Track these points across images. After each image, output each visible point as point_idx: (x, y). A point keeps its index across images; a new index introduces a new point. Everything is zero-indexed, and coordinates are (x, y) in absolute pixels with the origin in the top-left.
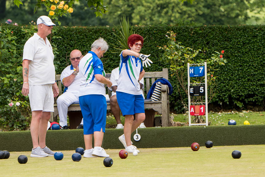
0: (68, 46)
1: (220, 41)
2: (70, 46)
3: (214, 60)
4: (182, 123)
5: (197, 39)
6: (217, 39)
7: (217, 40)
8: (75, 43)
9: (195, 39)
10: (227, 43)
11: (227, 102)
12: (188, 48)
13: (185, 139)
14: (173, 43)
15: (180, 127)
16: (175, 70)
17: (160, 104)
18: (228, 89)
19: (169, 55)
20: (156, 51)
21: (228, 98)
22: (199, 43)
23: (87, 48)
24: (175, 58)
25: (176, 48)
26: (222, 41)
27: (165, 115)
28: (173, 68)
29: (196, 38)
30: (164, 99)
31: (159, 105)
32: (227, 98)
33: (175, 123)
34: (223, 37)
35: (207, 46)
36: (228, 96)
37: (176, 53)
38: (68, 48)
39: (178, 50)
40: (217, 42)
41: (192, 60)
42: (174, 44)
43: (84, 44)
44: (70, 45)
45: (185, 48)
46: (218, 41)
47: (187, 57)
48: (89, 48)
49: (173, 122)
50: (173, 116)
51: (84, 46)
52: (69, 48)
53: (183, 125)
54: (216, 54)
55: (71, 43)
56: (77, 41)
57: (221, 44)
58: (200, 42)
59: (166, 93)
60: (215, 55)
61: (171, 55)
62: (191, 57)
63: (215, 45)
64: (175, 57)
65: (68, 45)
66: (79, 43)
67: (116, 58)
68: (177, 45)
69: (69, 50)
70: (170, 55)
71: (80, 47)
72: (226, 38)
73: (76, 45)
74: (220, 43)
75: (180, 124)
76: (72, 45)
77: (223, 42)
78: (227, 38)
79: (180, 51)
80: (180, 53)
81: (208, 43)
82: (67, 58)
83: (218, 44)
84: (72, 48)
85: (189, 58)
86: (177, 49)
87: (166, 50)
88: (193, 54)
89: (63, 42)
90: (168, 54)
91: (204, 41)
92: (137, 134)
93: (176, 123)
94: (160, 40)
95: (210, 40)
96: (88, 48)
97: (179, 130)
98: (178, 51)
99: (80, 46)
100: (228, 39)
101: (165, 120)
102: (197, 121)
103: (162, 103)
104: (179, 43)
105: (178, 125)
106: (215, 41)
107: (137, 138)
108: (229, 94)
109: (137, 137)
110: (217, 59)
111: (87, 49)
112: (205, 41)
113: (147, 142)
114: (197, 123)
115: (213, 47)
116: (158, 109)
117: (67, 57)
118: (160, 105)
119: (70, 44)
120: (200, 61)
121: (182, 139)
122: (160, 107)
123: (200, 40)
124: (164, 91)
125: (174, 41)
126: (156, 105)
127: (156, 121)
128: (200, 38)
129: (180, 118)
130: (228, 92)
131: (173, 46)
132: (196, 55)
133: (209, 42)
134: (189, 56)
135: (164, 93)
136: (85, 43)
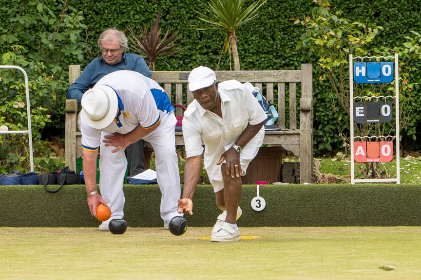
0: (91, 12)
1: (402, 9)
2: (94, 13)
3: (409, 48)
4: (337, 177)
5: (354, 6)
6: (396, 5)
7: (396, 9)
8: (104, 8)
9: (351, 5)
10: (416, 15)
11: (412, 135)
12: (356, 23)
13: (358, 211)
14: (325, 12)
15: (334, 184)
16: (329, 68)
17: (296, 136)
18: (416, 110)
19: (317, 38)
20: (271, 26)
21: (415, 128)
22: (360, 12)
23: (129, 18)
24: (331, 43)
25: (332, 22)
26: (407, 10)
27: (307, 158)
28: (325, 64)
29: (353, 4)
30: (305, 128)
31: (295, 139)
32: (412, 127)
33: (323, 176)
34: (408, 3)
35: (376, 21)
36: (415, 123)
37: (332, 33)
38: (90, 16)
39: (335, 27)
40: (397, 12)
41: (365, 47)
42: (326, 15)
43: (124, 9)
44: (94, 11)
45: (349, 22)
46: (399, 11)
47: (353, 43)
48: (134, 17)
49: (319, 174)
50: (318, 161)
51: (123, 13)
52: (92, 17)
53: (341, 180)
54: (414, 38)
55: (97, 6)
56: (109, 4)
57: (403, 16)
58: (362, 12)
59: (309, 115)
60: (412, 39)
61: (321, 37)
62: (363, 42)
63: (392, 17)
64: (331, 40)
65: (90, 10)
66: (114, 8)
67: (188, 40)
68: (335, 18)
69: (92, 20)
70: (319, 37)
71: (115, 15)
72: (414, 5)
73: (106, 11)
74: (402, 14)
75: (335, 179)
76: (98, 11)
77: (408, 13)
78: (418, 4)
79: (338, 29)
80: (340, 34)
81: (377, 15)
82: (87, 38)
83: (398, 16)
84: (99, 16)
85: (359, 44)
86: (333, 25)
87: (310, 27)
88: (367, 37)
89: (80, 5)
90: (315, 35)
91: (370, 10)
92: (258, 197)
93: (327, 176)
94: (278, 5)
95: (382, 8)
96: (132, 17)
97: (346, 192)
98: (335, 29)
99: (116, 13)
100: (418, 6)
101: (306, 169)
102: (370, 174)
103: (301, 134)
104: (337, 13)
105: (331, 180)
106: (393, 9)
107: (258, 205)
108: (417, 120)
109: (259, 203)
110: (415, 46)
111: (128, 20)
112: (372, 10)
113: (278, 214)
114: (369, 178)
115: (388, 22)
116: (294, 146)
117: (87, 35)
118: (297, 139)
119: (95, 8)
120: (380, 50)
121: (351, 210)
122: (296, 142)
123: (361, 7)
124: (306, 111)
125: (326, 7)
126: (289, 138)
127: (283, 170)
128: (360, 3)
129: (330, 166)
130: (415, 114)
131: (324, 19)
132: (373, 37)
133: (380, 12)
134: (358, 40)
135: (306, 114)
136: (124, 7)
